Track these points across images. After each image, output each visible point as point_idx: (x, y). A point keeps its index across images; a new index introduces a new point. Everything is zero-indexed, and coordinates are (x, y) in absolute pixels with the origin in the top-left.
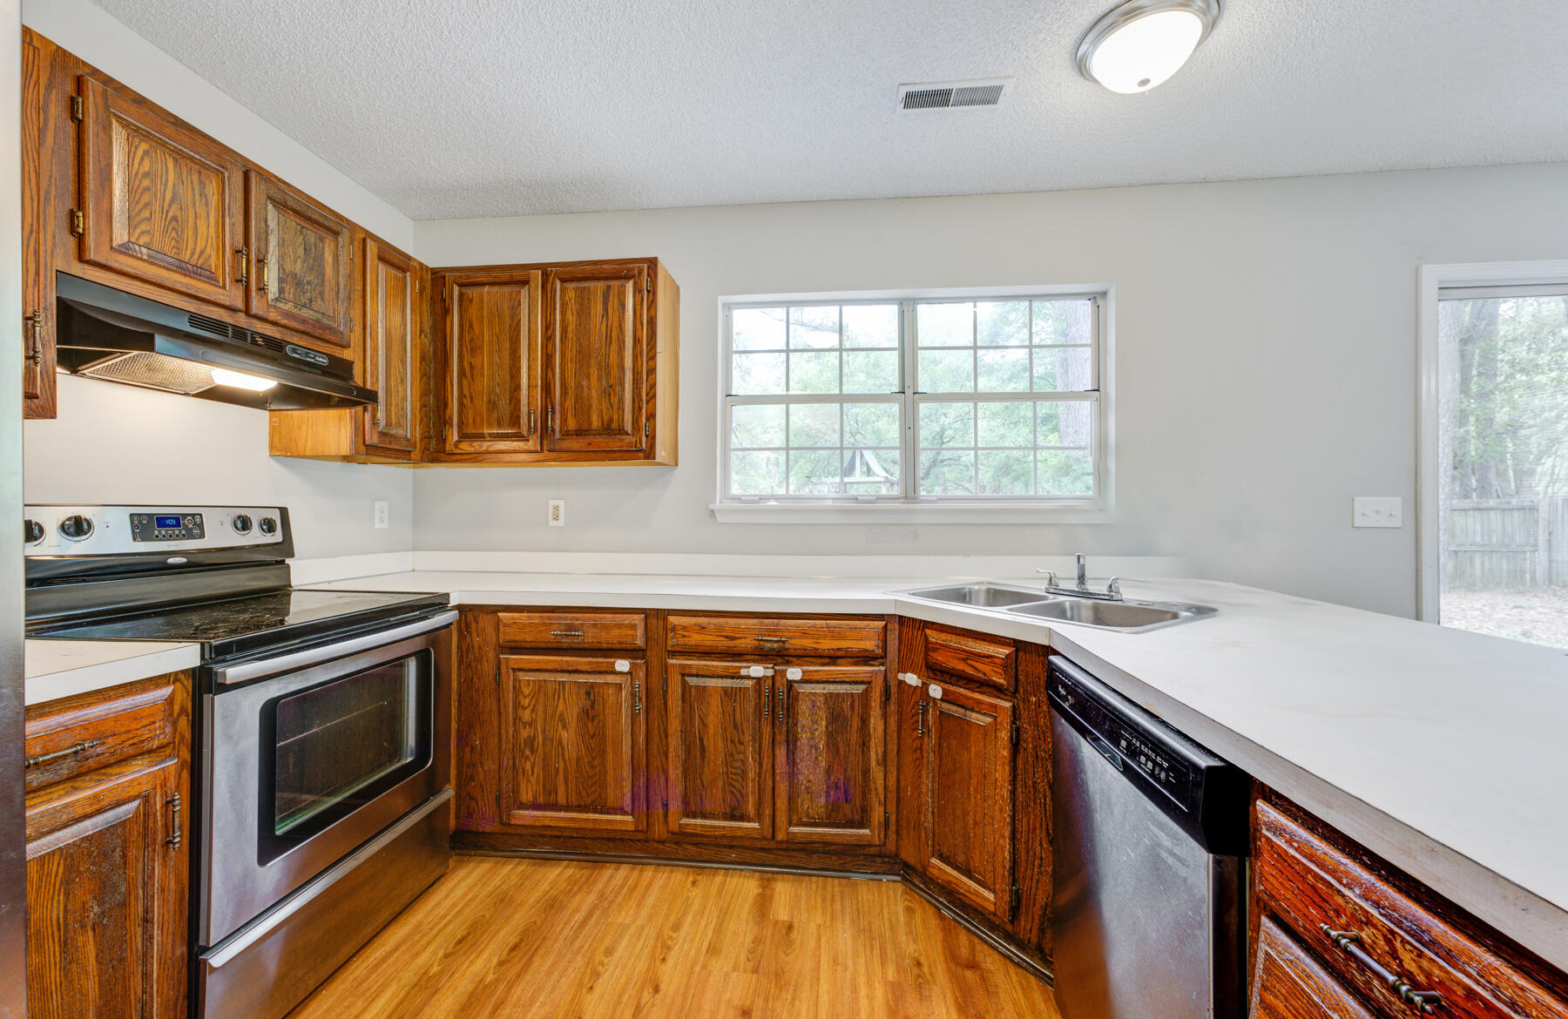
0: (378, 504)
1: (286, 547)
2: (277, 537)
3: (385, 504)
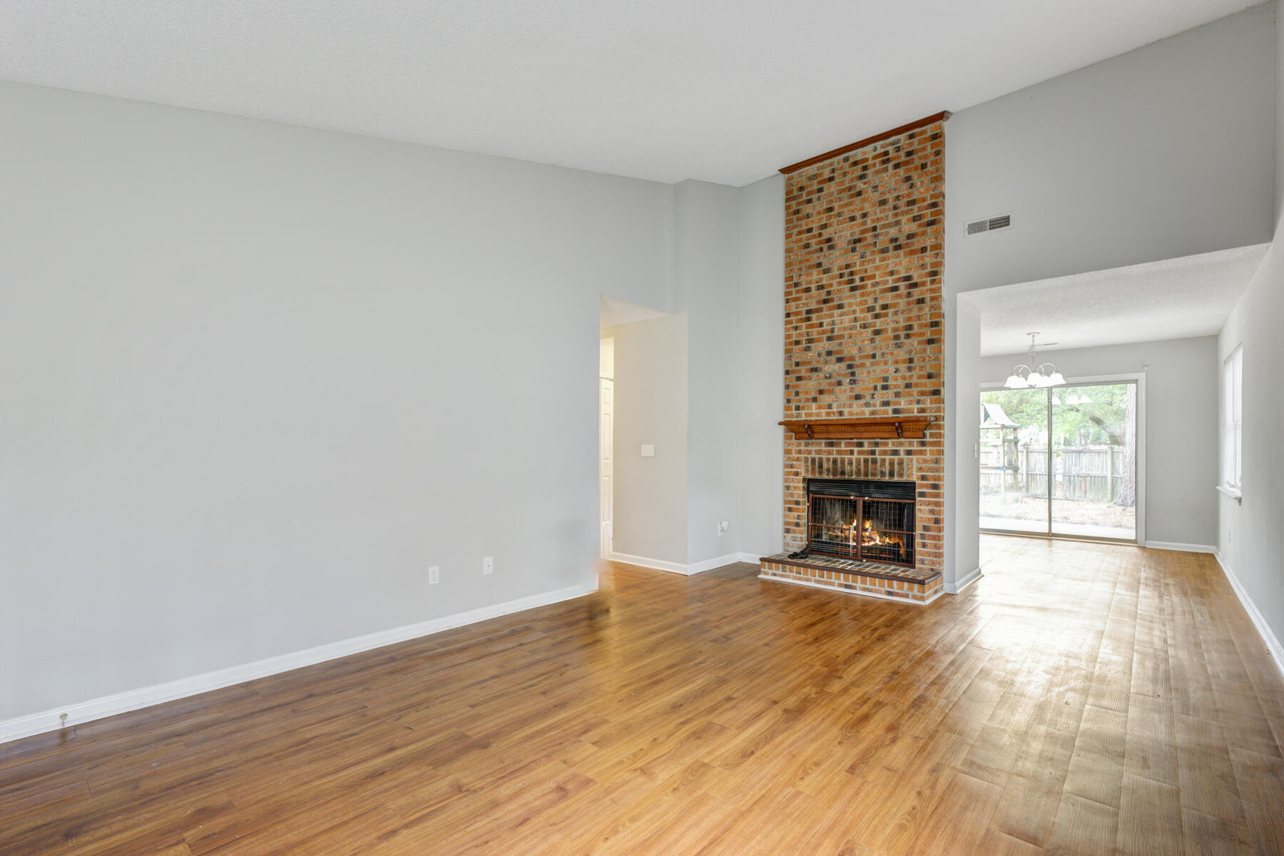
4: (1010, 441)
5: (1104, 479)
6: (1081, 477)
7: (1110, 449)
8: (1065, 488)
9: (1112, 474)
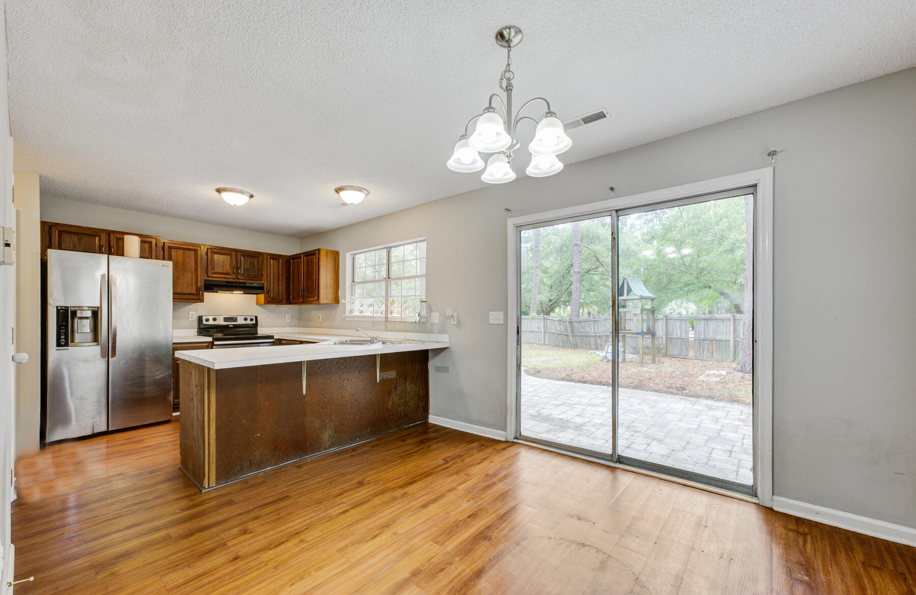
0: (287, 315)
1: (256, 325)
2: (254, 322)
3: (289, 315)
4: (648, 310)
5: (727, 342)
6: (709, 340)
7: (732, 317)
8: (696, 350)
9: (734, 338)
